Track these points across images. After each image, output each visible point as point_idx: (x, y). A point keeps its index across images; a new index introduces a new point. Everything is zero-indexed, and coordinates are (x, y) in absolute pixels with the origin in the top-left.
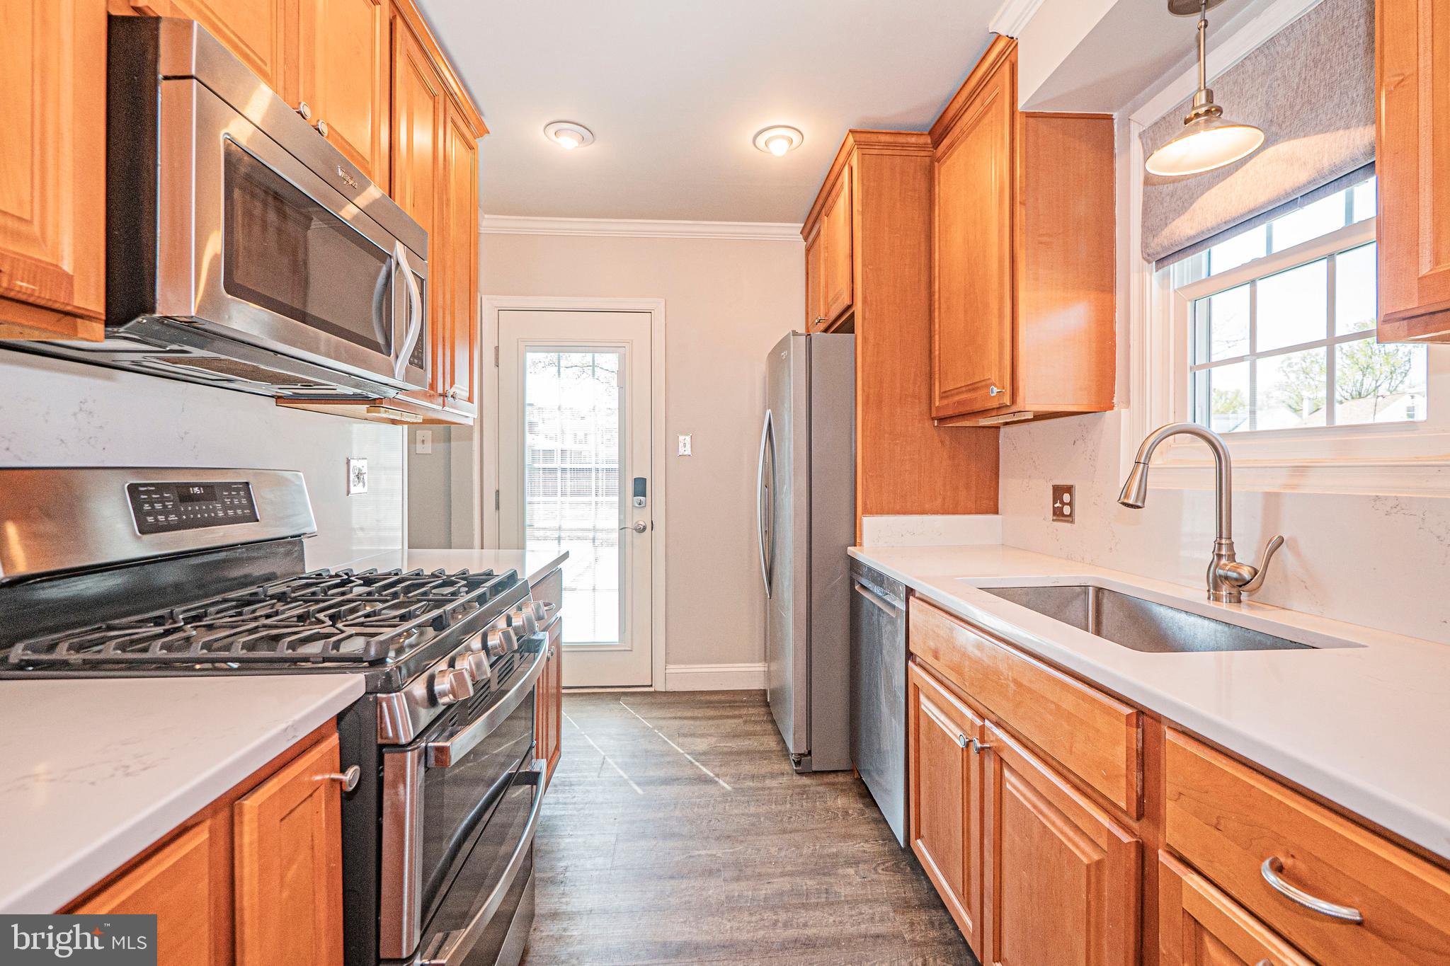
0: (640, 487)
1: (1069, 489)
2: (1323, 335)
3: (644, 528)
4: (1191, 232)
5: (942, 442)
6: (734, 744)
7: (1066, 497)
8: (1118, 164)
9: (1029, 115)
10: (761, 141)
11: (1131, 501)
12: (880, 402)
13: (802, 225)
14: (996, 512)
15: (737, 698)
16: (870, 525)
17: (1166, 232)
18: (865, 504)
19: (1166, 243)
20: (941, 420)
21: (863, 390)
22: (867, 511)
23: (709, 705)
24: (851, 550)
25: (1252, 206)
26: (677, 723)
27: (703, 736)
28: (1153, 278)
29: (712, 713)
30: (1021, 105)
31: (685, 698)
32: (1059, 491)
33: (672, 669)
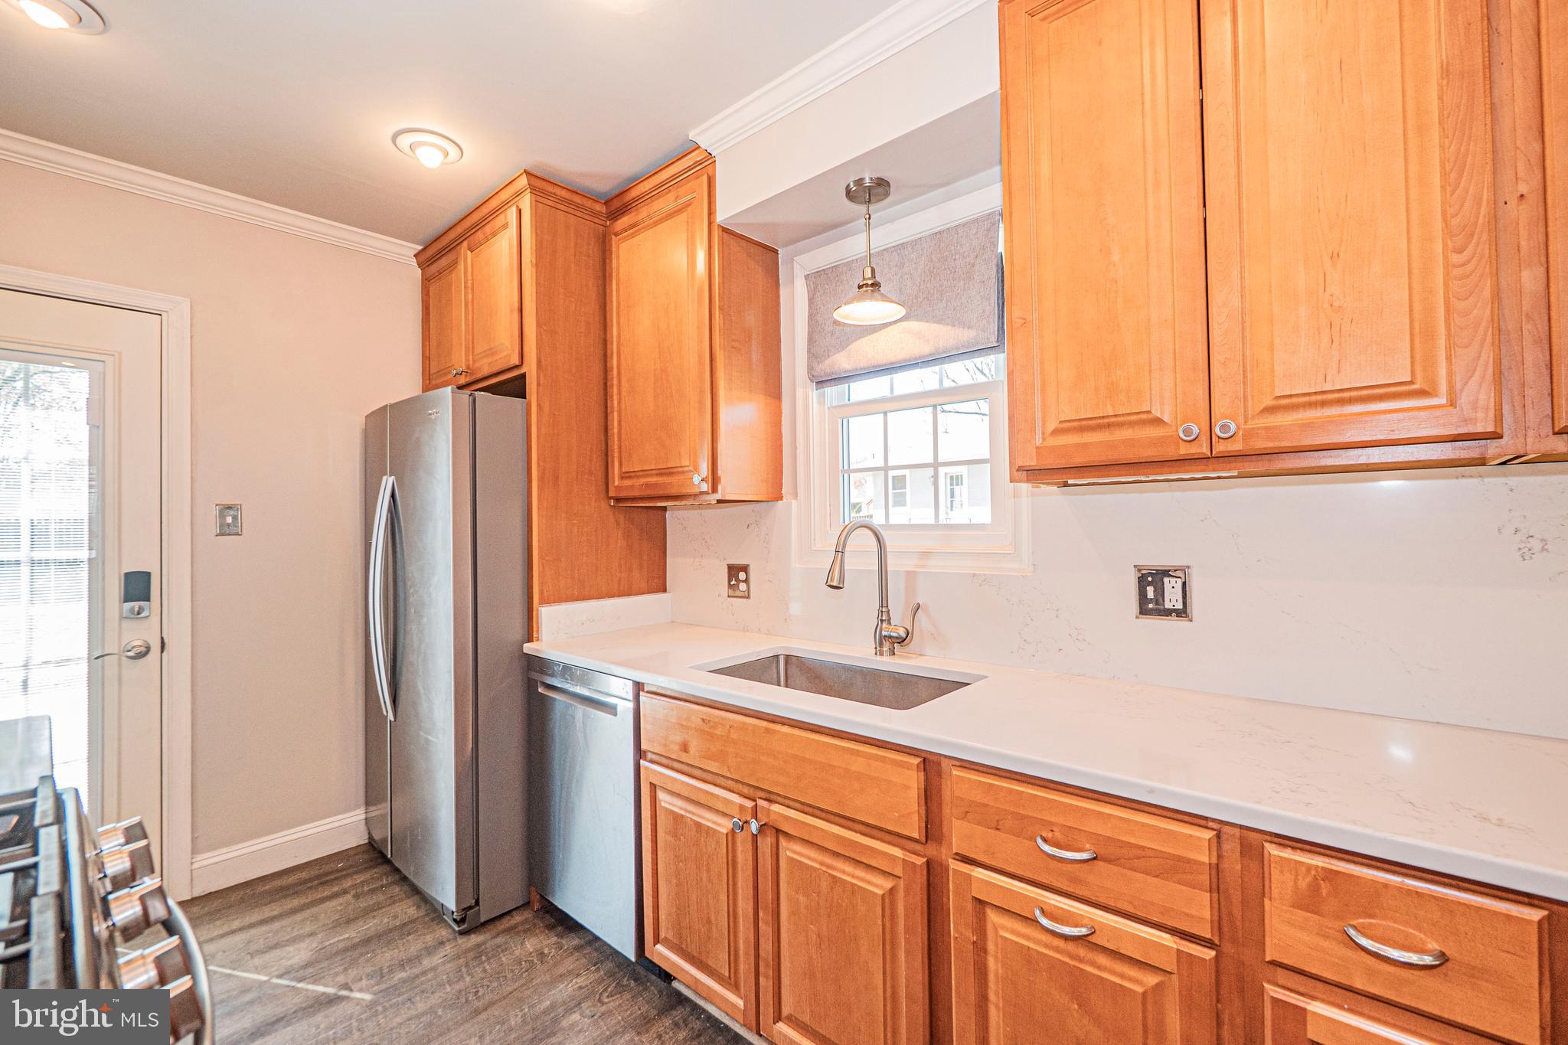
0: (137, 587)
1: (745, 568)
2: (930, 459)
3: (148, 650)
4: (848, 367)
5: (618, 523)
6: (353, 933)
7: (742, 576)
8: (783, 292)
9: (725, 230)
10: (405, 141)
11: (835, 584)
12: (556, 478)
13: (420, 248)
14: (665, 590)
15: (326, 868)
16: (549, 616)
17: (828, 362)
18: (541, 593)
19: (828, 370)
20: (618, 500)
21: (538, 464)
22: (546, 601)
23: (285, 892)
24: (528, 648)
25: (893, 360)
26: (239, 939)
27: (294, 940)
28: (814, 394)
29: (296, 902)
30: (720, 217)
31: (234, 897)
32: (734, 570)
33: (205, 859)
